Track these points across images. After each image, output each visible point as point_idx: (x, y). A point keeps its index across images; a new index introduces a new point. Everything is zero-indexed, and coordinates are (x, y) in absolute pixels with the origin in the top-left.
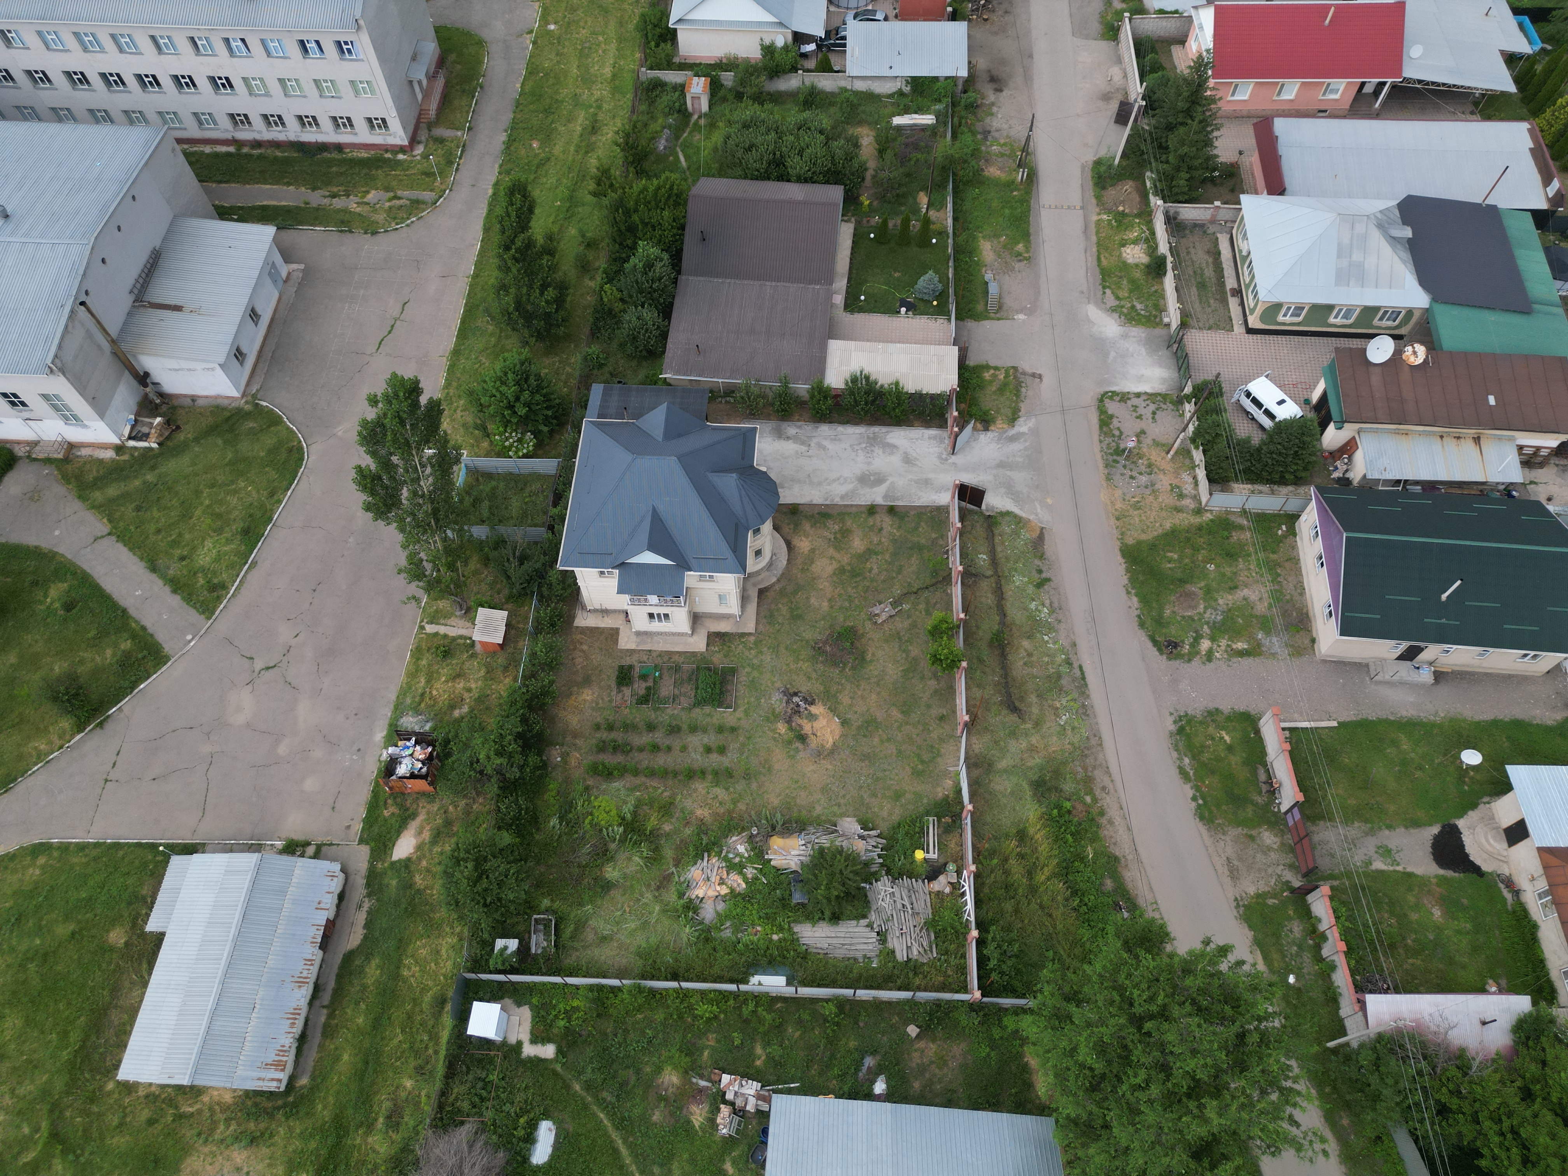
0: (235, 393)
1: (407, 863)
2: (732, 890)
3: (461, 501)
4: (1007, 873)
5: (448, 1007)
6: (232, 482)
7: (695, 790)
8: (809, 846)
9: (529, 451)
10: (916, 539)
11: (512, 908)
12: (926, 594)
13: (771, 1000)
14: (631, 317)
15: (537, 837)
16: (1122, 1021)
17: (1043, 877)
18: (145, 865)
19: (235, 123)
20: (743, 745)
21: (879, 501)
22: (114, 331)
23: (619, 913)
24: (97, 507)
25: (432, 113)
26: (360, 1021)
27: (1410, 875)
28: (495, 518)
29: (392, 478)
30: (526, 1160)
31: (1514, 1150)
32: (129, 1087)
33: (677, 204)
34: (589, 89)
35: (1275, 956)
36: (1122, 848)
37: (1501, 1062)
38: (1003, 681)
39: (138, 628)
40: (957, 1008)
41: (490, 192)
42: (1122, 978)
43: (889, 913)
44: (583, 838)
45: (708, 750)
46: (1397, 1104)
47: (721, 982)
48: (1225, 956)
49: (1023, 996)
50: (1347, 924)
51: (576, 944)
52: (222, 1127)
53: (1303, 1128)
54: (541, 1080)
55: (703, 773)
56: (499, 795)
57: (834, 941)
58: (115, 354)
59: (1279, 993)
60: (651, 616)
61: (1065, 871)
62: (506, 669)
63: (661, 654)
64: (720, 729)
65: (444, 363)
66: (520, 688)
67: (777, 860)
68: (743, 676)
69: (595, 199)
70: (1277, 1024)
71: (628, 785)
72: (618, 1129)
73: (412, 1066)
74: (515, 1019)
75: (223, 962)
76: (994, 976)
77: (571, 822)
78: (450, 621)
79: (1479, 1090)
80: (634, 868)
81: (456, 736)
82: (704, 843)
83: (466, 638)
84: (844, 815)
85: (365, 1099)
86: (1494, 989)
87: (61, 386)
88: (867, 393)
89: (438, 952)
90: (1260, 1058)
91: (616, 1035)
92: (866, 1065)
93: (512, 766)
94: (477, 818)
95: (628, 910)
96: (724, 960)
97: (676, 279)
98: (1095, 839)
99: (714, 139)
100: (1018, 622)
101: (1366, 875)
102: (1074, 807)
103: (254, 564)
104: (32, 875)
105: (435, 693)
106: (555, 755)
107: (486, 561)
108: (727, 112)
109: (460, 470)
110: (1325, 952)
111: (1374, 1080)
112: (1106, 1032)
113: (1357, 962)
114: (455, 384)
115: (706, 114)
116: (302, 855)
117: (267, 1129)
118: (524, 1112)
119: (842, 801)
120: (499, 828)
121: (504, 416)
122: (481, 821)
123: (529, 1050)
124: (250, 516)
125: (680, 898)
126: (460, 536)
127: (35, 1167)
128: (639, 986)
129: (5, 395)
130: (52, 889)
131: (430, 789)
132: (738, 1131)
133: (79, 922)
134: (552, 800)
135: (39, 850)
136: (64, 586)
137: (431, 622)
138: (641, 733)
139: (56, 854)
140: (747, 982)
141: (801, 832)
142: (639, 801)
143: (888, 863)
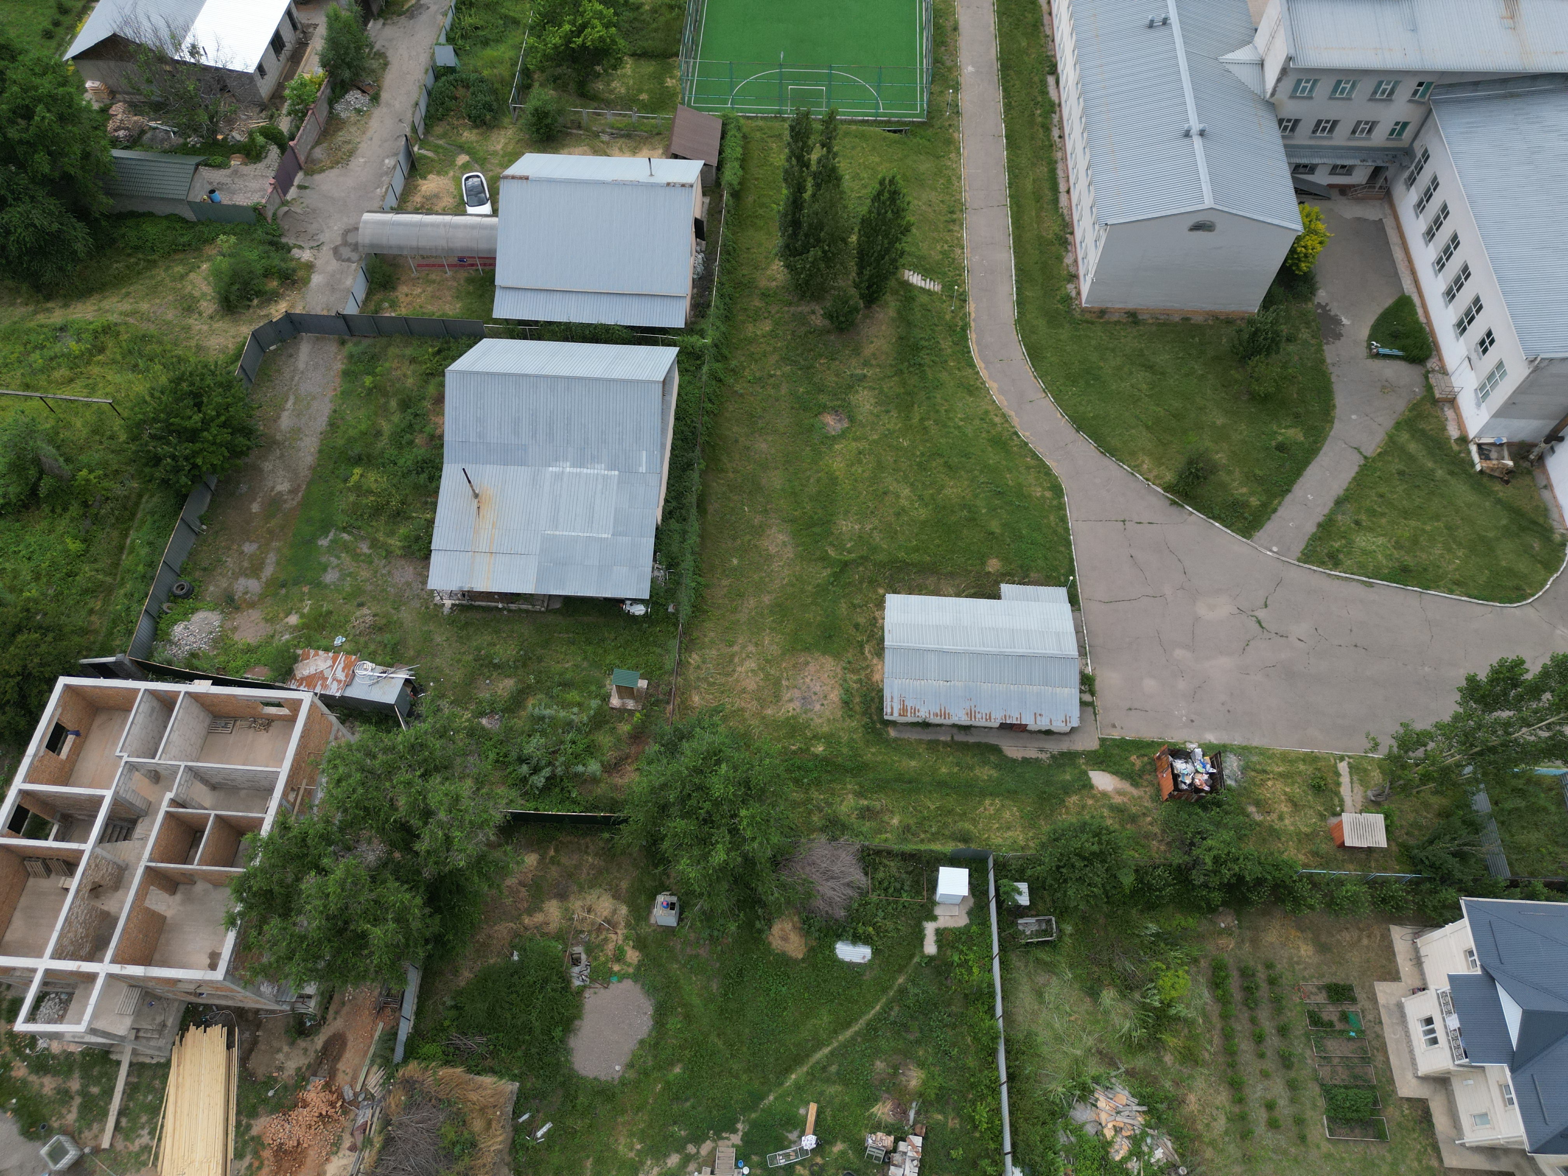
1: (1088, 786)
2: (1110, 1144)
3: (1516, 776)
5: (961, 846)
6: (1460, 544)
7: (1218, 1092)
11: (1059, 895)
15: (1134, 911)
18: (1055, 569)
20: (1285, 1153)
23: (1068, 1009)
24: (1391, 439)
26: (944, 770)
28: (1504, 817)
29: (1520, 698)
30: (839, 937)
32: (880, 604)
39: (1273, 506)
44: (1140, 961)
45: (1270, 1106)
47: (1011, 1132)
51: (1031, 965)
52: (855, 678)
54: (906, 943)
55: (1241, 1101)
56: (1171, 865)
60: (1429, 1021)
62: (1316, 854)
63: (1380, 1037)
64: (1299, 1121)
66: (1296, 872)
68: (1376, 1150)
71: (1208, 1008)
72: (868, 1025)
73: (910, 821)
74: (956, 911)
75: (982, 649)
77: (1155, 946)
78: (1357, 786)
80: (1117, 1022)
81: (1227, 813)
82: (1158, 1106)
83: (1342, 805)
85: (882, 786)
87: (1517, 373)
89: (1009, 828)
91: (949, 1016)
93: (1205, 875)
94: (1143, 847)
95: (1072, 1018)
96: (1034, 1134)
103: (1371, 585)
104: (1036, 491)
105: (1270, 783)
106: (1226, 921)
107: (1445, 814)
109: (1557, 767)
116: (1081, 691)
117: (855, 712)
118: (877, 929)
120: (1136, 871)
122: (1142, 851)
123: (930, 928)
124: (1425, 570)
125: (1093, 1078)
126: (1469, 782)
127: (824, 558)
128: (998, 1037)
129: (1489, 334)
130: (1026, 508)
131: (1166, 796)
132: (870, 1156)
133: (1002, 535)
134: (1175, 923)
135: (1057, 490)
136: (1301, 438)
137: (1350, 766)
138: (1273, 1018)
139: (1055, 503)
140: (1014, 1165)
142: (1193, 1023)
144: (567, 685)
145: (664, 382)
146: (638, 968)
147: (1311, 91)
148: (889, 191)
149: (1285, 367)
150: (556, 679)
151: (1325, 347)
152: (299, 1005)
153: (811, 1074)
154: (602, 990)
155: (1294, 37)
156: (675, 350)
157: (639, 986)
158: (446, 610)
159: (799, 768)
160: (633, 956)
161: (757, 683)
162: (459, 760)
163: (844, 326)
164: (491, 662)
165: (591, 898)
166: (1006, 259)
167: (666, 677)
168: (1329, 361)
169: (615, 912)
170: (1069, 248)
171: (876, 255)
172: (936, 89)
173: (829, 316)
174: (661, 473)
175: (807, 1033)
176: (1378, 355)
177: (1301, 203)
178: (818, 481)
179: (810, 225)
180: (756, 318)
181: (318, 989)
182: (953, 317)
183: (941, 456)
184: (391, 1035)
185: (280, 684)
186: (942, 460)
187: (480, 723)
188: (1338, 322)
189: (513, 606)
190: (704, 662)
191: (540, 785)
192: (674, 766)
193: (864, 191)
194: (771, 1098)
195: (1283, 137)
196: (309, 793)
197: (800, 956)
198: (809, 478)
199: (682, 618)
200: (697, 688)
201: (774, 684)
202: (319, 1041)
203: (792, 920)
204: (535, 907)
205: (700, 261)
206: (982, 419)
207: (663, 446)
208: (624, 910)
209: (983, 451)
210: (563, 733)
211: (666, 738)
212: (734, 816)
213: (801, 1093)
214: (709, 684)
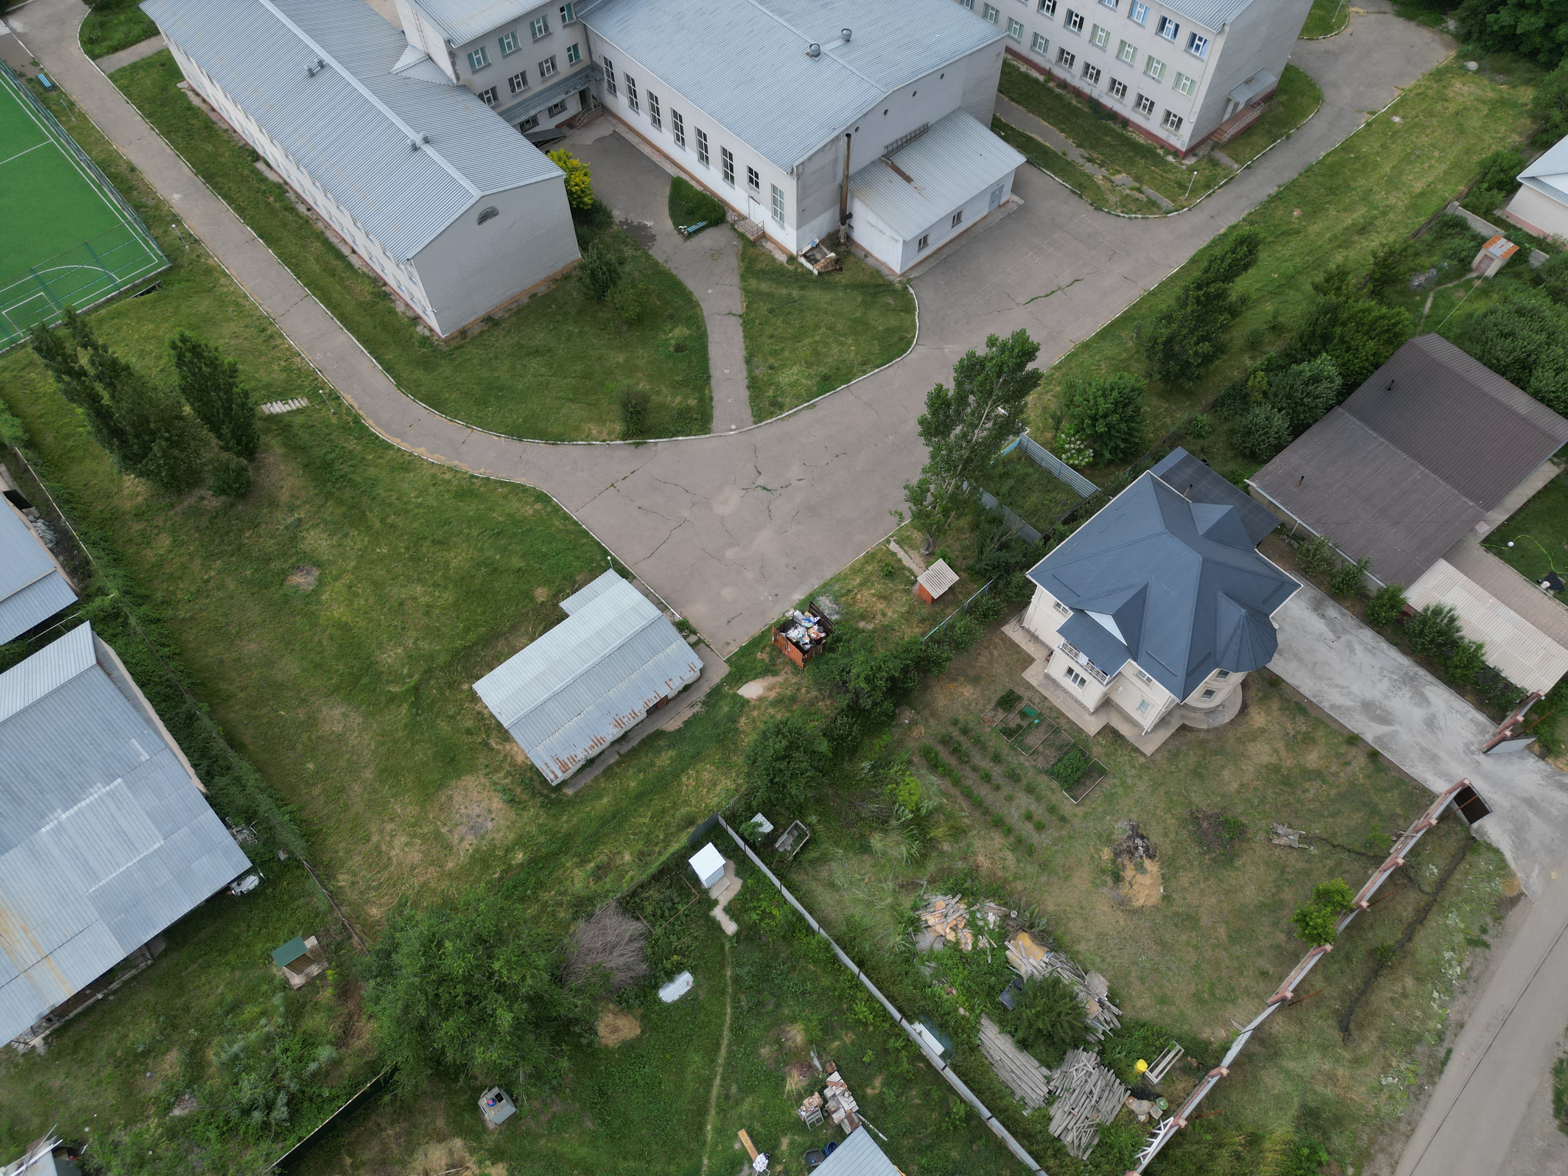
0: (898, 270)
1: (745, 703)
2: (958, 943)
3: (994, 466)
4: (1211, 1157)
5: (691, 830)
6: (845, 335)
7: (992, 839)
8: (1050, 968)
9: (1079, 465)
10: (1376, 799)
11: (788, 801)
12: (1344, 855)
13: (918, 1056)
14: (1260, 413)
15: (845, 765)
18: (592, 560)
19: (1061, 58)
20: (1061, 839)
21: (1369, 737)
22: (853, 170)
23: (858, 877)
24: (746, 291)
25: (1227, 137)
26: (633, 784)
28: (1009, 499)
29: (958, 413)
30: (656, 987)
32: (474, 697)
33: (1389, 342)
34: (1388, 192)
38: (1356, 995)
39: (708, 396)
41: (1223, 231)
43: (1073, 1085)
44: (877, 796)
45: (1029, 817)
47: (891, 1002)
51: (809, 869)
52: (502, 775)
54: (710, 942)
55: (1010, 831)
56: (843, 710)
57: (1008, 1061)
58: (841, 187)
60: (1070, 671)
62: (923, 620)
63: (1053, 708)
64: (1052, 810)
65: (1070, 348)
66: (921, 643)
67: (1013, 955)
68: (1107, 784)
69: (1313, 292)
71: (942, 787)
72: (732, 1031)
73: (639, 847)
74: (727, 882)
75: (586, 666)
77: (878, 779)
78: (912, 553)
80: (896, 854)
81: (848, 641)
82: (966, 885)
83: (913, 574)
84: (1100, 971)
85: (595, 840)
87: (789, 188)
88: (1440, 633)
89: (715, 785)
91: (784, 964)
93: (869, 697)
94: (815, 714)
95: (867, 880)
96: (906, 988)
97: (1332, 407)
99: (1476, 305)
100: (1418, 957)
102: (1329, 1164)
103: (813, 406)
104: (526, 511)
105: (859, 596)
106: (906, 717)
107: (975, 527)
108: (1511, 289)
109: (1013, 441)
114: (1064, 370)
115: (1486, 278)
116: (685, 637)
117: (525, 801)
118: (681, 953)
119: (1109, 959)
120: (825, 735)
121: (1083, 423)
122: (816, 718)
123: (718, 913)
124: (838, 369)
125: (912, 909)
126: (972, 493)
127: (392, 699)
128: (829, 945)
129: (750, 170)
130: (530, 530)
131: (801, 664)
132: (812, 1124)
133: (528, 565)
134: (877, 747)
135: (543, 498)
136: (687, 332)
137: (897, 542)
138: (985, 756)
139: (549, 509)
140: (911, 1023)
141: (1052, 950)
142: (941, 807)
143: (1107, 1045)
144: (235, 1007)
145: (99, 662)
147: (485, 59)
148: (189, 350)
149: (634, 286)
150: (219, 1011)
151: (650, 252)
153: (721, 1111)
155: (439, 23)
156: (86, 626)
158: (41, 1049)
159: (515, 887)
161: (419, 851)
163: (243, 491)
164: (136, 1055)
165: (418, 1162)
166: (346, 340)
167: (329, 918)
168: (661, 261)
169: (451, 1152)
170: (393, 297)
171: (221, 411)
172: (158, 231)
173: (220, 491)
174: (167, 746)
175: (692, 1084)
176: (690, 235)
177: (547, 152)
178: (331, 638)
179: (133, 425)
180: (147, 541)
182: (339, 418)
183: (424, 538)
186: (428, 542)
187: (174, 1117)
188: (645, 227)
189: (114, 986)
190: (355, 875)
191: (285, 1115)
192: (402, 985)
193: (162, 362)
194: (706, 1161)
195: (493, 108)
197: (638, 1031)
198: (320, 642)
199: (301, 855)
200: (367, 901)
201: (436, 839)
203: (609, 1010)
205: (44, 528)
206: (434, 485)
207: (148, 721)
208: (458, 1143)
209: (457, 510)
210: (268, 1051)
211: (374, 968)
212: (491, 975)
213: (725, 1134)
214: (375, 889)
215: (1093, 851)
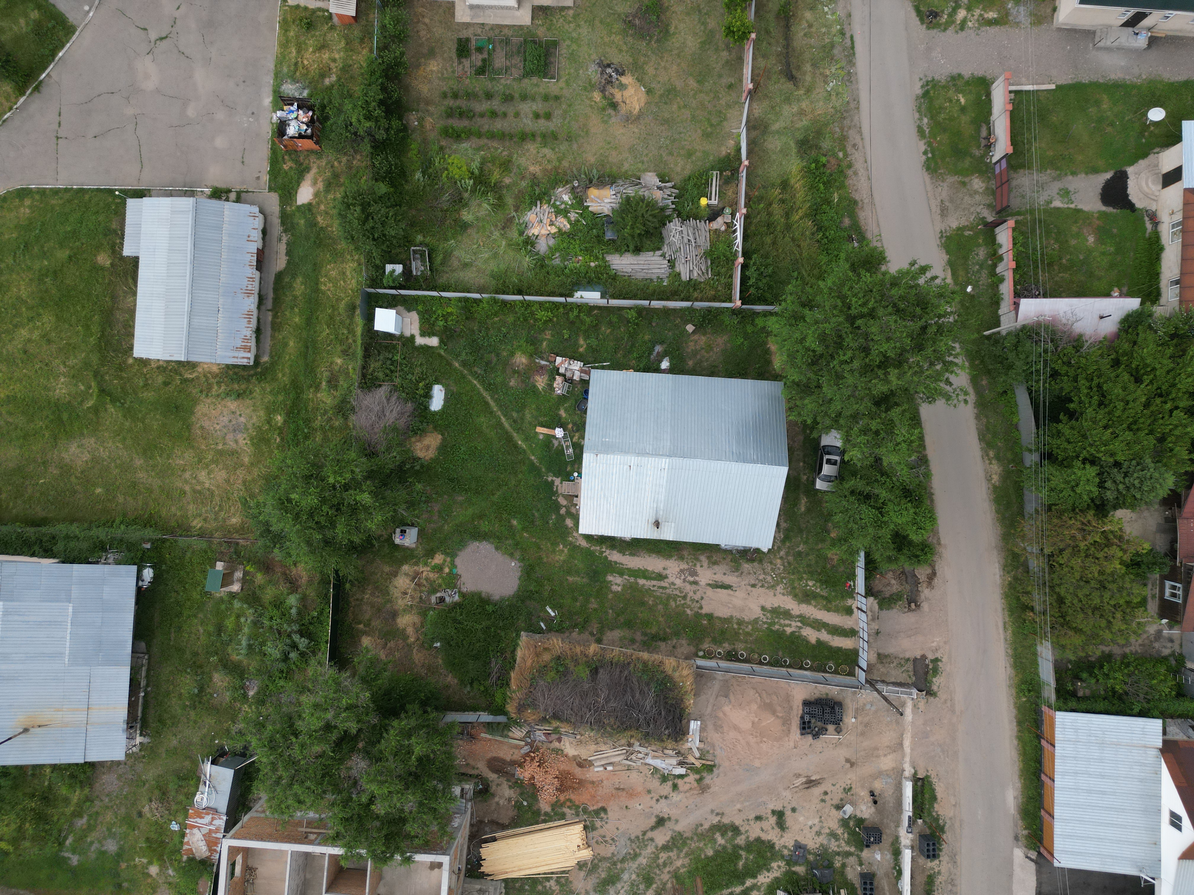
1: (309, 207)
2: (560, 230)
4: (770, 214)
5: (358, 312)
7: (528, 150)
8: (619, 195)
11: (395, 242)
13: (589, 309)
15: (406, 187)
16: (841, 319)
17: (797, 217)
18: (108, 206)
20: (565, 112)
23: (475, 246)
26: (297, 320)
27: (1078, 211)
30: (427, 408)
31: (1096, 397)
32: (144, 362)
35: (961, 273)
36: (861, 194)
37: (1105, 343)
38: (784, 51)
40: (723, 313)
42: (845, 290)
43: (678, 246)
44: (442, 189)
45: (537, 116)
46: (1024, 371)
47: (553, 296)
48: (925, 273)
49: (772, 304)
50: (1021, 249)
51: (445, 269)
52: (216, 387)
53: (954, 387)
54: (431, 359)
55: (534, 135)
56: (372, 153)
57: (636, 267)
59: (958, 298)
61: (815, 212)
62: (362, 41)
63: (493, 27)
64: (546, 98)
66: (376, 59)
67: (594, 207)
68: (564, 50)
70: (951, 320)
71: (474, 146)
72: (487, 390)
73: (339, 350)
74: (407, 320)
75: (188, 278)
76: (752, 290)
77: (433, 177)
79: (1084, 361)
80: (484, 213)
81: (330, 102)
82: (537, 193)
83: (323, 10)
84: (646, 170)
85: (310, 370)
86: (1116, 294)
89: (344, 273)
90: (934, 342)
91: (480, 332)
92: (656, 351)
93: (379, 129)
94: (358, 172)
95: (482, 244)
96: (554, 281)
98: (842, 186)
101: (1046, 211)
102: (828, 161)
104: (24, 213)
105: (306, 62)
106: (413, 120)
110: (999, 270)
111: (1012, 356)
112: (828, 327)
113: (1021, 276)
116: (227, 200)
117: (247, 388)
118: (421, 379)
119: (645, 159)
120: (376, 180)
122: (361, 173)
123: (420, 341)
125: (520, 235)
127: (96, 410)
128: (494, 298)
130: (43, 224)
131: (316, 147)
132: (568, 392)
133: (72, 249)
134: (415, 158)
135: (23, 193)
138: (480, 101)
139: (37, 197)
140: (572, 296)
141: (612, 185)
142: (484, 159)
143: (679, 208)
144: (220, 629)
146: (447, 554)
150: (214, 638)
152: (468, 796)
153: (518, 430)
154: (462, 579)
157: (459, 553)
158: (146, 740)
159: (295, 435)
160: (439, 559)
161: (220, 470)
162: (285, 709)
164: (197, 695)
165: (396, 593)
167: (214, 547)
169: (407, 575)
175: (492, 433)
181: (457, 785)
184: (490, 727)
185: (215, 867)
187: (253, 697)
189: (143, 683)
190: (200, 515)
191: (307, 641)
192: (293, 536)
194: (533, 458)
196: (310, 824)
197: (440, 437)
199: (157, 535)
200: (224, 520)
201: (221, 455)
202: (492, 776)
203: (414, 442)
204: (403, 634)
208: (406, 568)
210: (263, 627)
211: (268, 544)
212: (334, 487)
213: (530, 437)
214: (221, 509)
215: (588, 102)
